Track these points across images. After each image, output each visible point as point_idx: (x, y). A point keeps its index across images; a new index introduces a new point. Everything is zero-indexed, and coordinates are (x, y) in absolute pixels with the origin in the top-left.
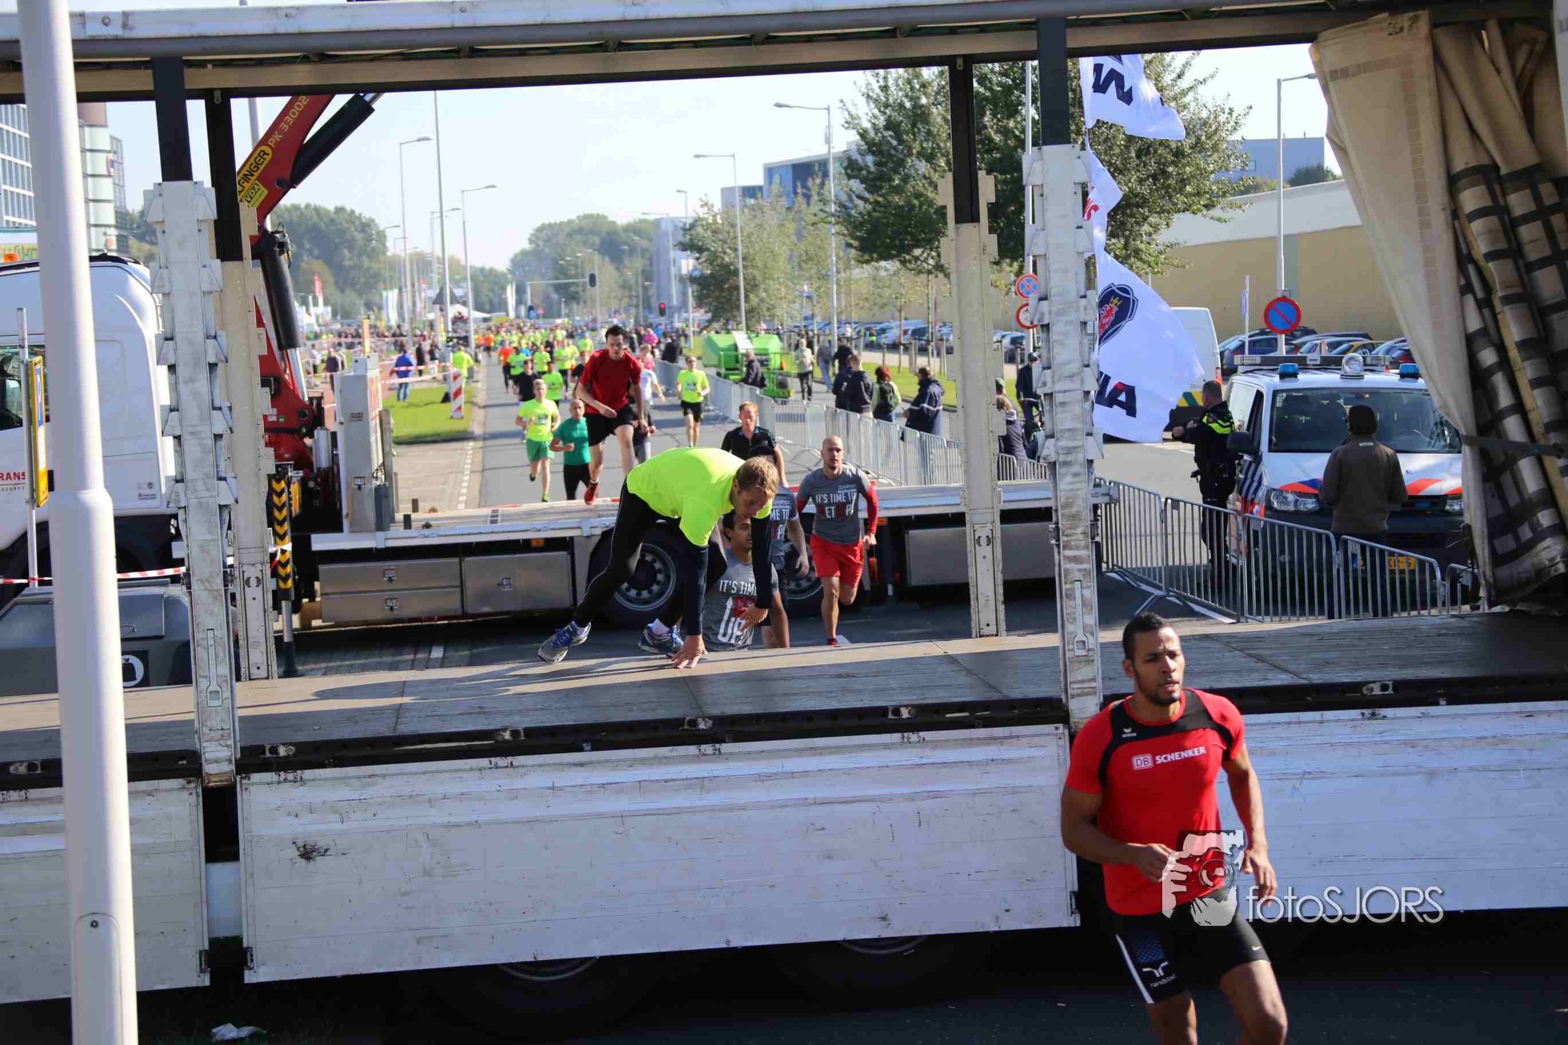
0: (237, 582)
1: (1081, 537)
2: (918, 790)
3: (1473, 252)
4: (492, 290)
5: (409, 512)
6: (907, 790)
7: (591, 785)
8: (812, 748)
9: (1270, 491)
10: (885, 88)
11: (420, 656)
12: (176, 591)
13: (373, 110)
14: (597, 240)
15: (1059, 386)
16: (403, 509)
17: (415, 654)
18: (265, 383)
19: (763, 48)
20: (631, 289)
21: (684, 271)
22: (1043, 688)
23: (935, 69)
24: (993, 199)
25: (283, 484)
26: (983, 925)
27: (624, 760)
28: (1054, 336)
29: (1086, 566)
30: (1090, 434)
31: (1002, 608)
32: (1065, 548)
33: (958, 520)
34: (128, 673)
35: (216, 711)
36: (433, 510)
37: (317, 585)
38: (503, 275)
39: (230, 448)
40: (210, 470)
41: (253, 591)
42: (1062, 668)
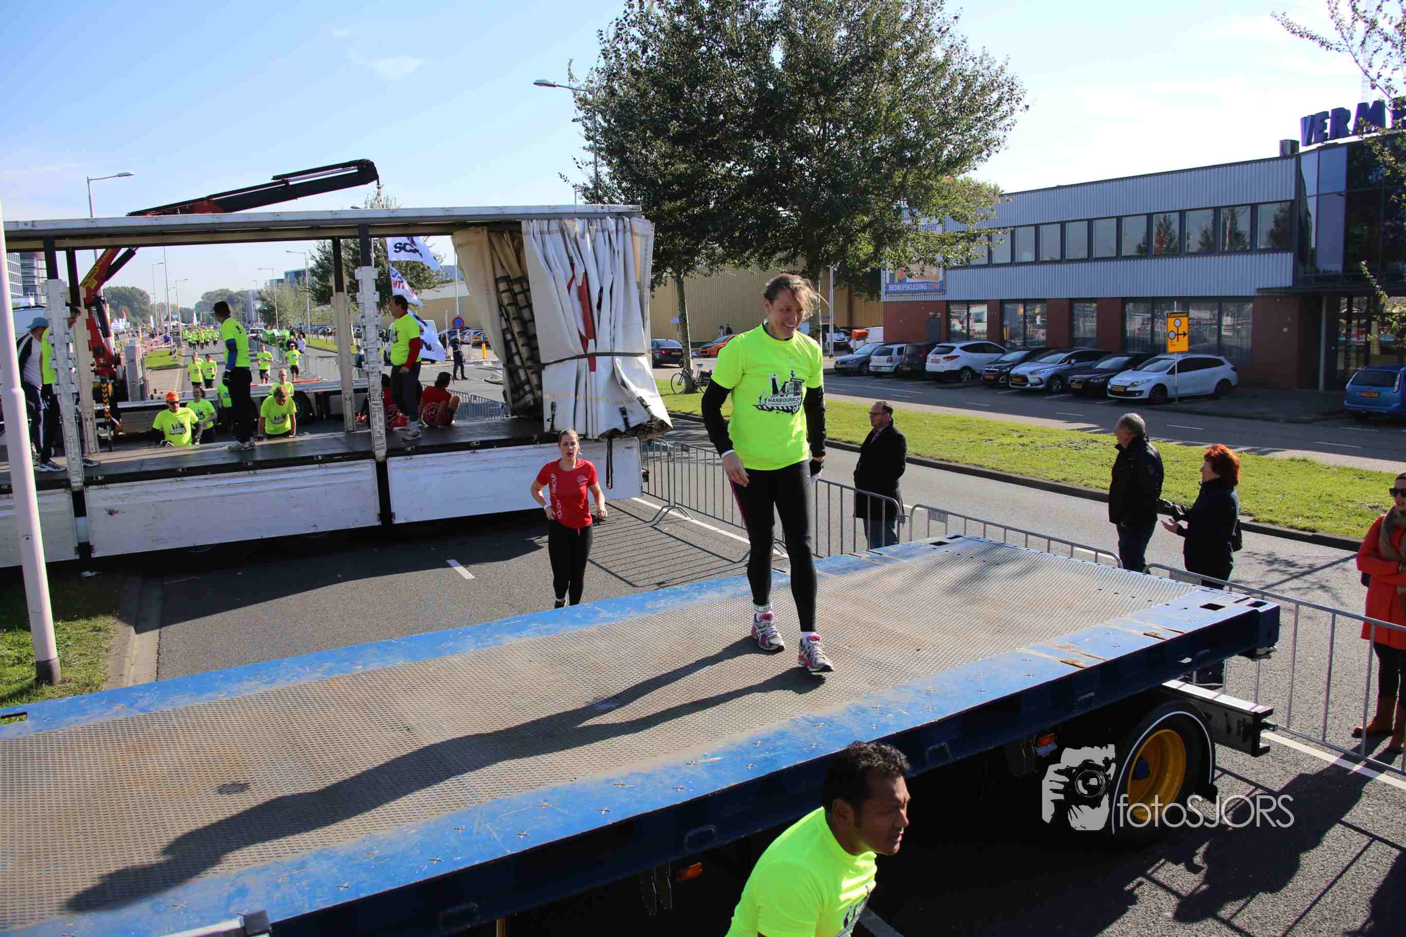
0: (82, 418)
3: (503, 303)
4: (188, 316)
5: (152, 395)
7: (211, 486)
13: (136, 253)
19: (267, 233)
21: (257, 308)
23: (329, 241)
24: (348, 285)
25: (103, 385)
33: (339, 393)
35: (75, 465)
38: (193, 311)
40: (68, 380)
41: (89, 423)
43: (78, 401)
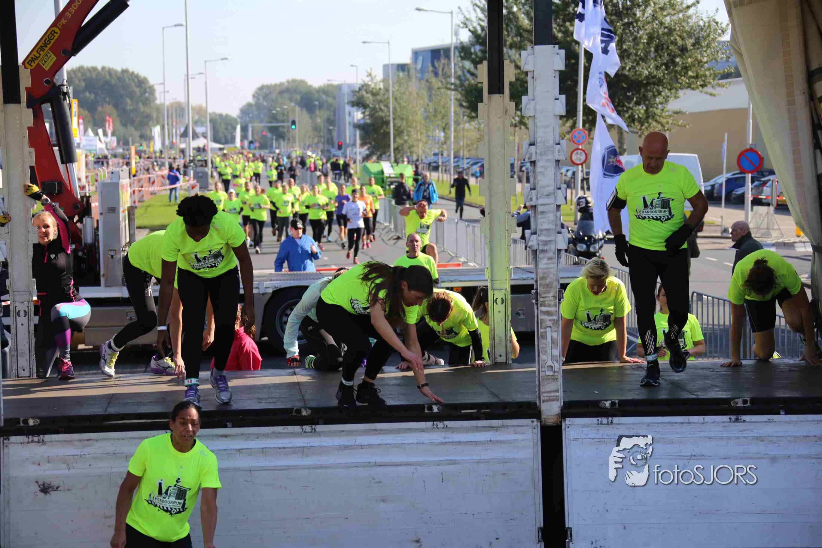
0: (11, 314)
1: (552, 299)
2: (443, 459)
4: (226, 129)
6: (435, 459)
7: (231, 449)
8: (375, 430)
13: (128, 7)
14: (298, 97)
15: (542, 201)
20: (319, 131)
21: (355, 121)
22: (527, 396)
24: (512, 80)
26: (481, 547)
27: (254, 434)
28: (538, 169)
29: (555, 317)
30: (559, 233)
32: (541, 305)
38: (235, 120)
41: (22, 320)
42: (537, 383)
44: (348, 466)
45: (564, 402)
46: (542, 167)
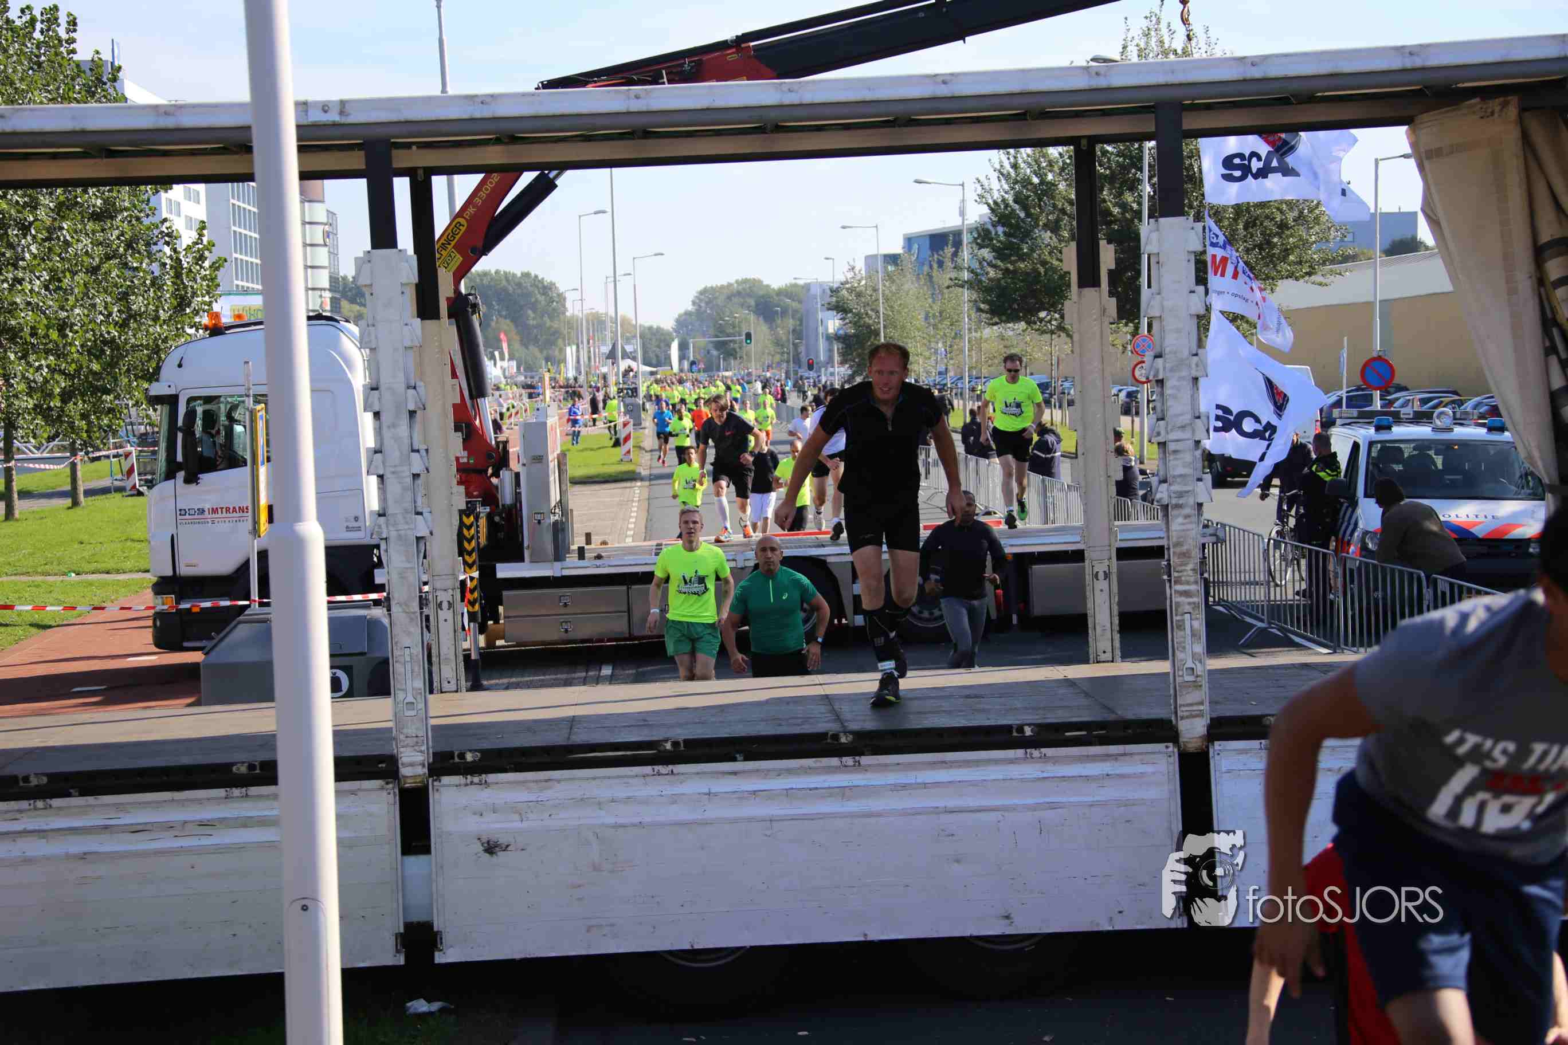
0: (431, 605)
1: (1191, 573)
2: (1041, 800)
3: (1557, 317)
4: (659, 347)
5: (583, 544)
6: (1030, 801)
7: (743, 792)
8: (944, 761)
9: (1366, 533)
10: (1015, 166)
11: (591, 673)
12: (378, 612)
13: (556, 186)
14: (753, 302)
15: (1172, 436)
16: (579, 541)
17: (587, 672)
18: (456, 430)
19: (905, 130)
20: (783, 346)
21: (831, 330)
22: (1154, 710)
23: (1060, 149)
24: (1113, 267)
25: (472, 518)
26: (1098, 925)
27: (774, 770)
28: (1168, 391)
29: (1195, 600)
30: (1200, 480)
31: (1117, 637)
32: (1176, 583)
33: (1078, 556)
34: (335, 685)
35: (412, 721)
36: (604, 543)
37: (501, 609)
38: (669, 334)
39: (427, 486)
40: (409, 505)
41: (445, 614)
42: (1172, 692)
43: (425, 557)
44: (904, 813)
45: (1211, 719)
46: (1173, 388)
